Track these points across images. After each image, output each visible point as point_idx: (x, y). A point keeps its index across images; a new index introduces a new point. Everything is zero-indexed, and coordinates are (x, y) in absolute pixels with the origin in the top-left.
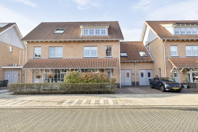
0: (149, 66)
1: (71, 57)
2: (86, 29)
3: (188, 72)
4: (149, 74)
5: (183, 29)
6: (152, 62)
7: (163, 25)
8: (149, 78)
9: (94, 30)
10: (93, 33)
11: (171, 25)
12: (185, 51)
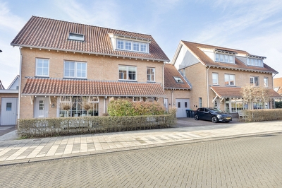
0: (186, 95)
1: (100, 79)
2: (121, 41)
3: (227, 102)
4: (186, 103)
5: (222, 56)
6: (189, 90)
7: (202, 49)
8: (187, 109)
9: (132, 44)
10: (130, 48)
11: (212, 50)
12: (224, 79)
